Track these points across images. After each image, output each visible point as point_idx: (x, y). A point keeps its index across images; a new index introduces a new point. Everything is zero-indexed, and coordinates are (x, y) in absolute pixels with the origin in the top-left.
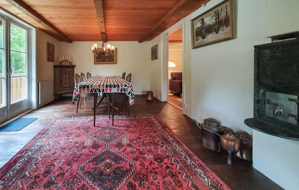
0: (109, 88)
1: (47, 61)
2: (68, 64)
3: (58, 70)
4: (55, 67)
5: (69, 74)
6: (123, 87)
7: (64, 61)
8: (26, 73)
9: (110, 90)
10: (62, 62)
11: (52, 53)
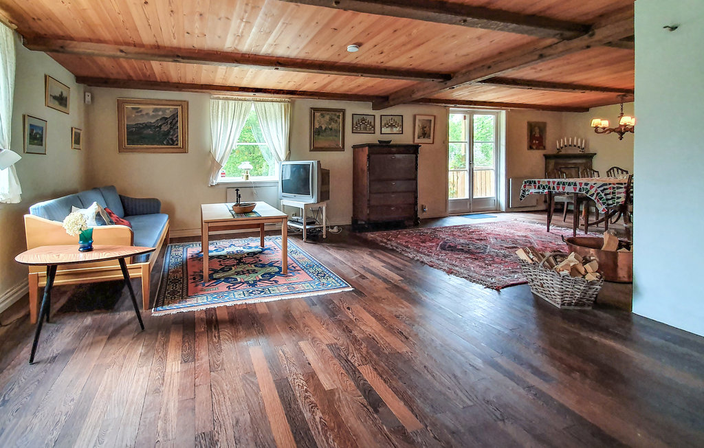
0: (561, 186)
1: (528, 149)
2: (578, 152)
3: (552, 162)
4: (547, 157)
5: (577, 169)
6: (583, 186)
7: (566, 146)
8: (492, 166)
9: (564, 188)
10: (562, 148)
11: (540, 135)
